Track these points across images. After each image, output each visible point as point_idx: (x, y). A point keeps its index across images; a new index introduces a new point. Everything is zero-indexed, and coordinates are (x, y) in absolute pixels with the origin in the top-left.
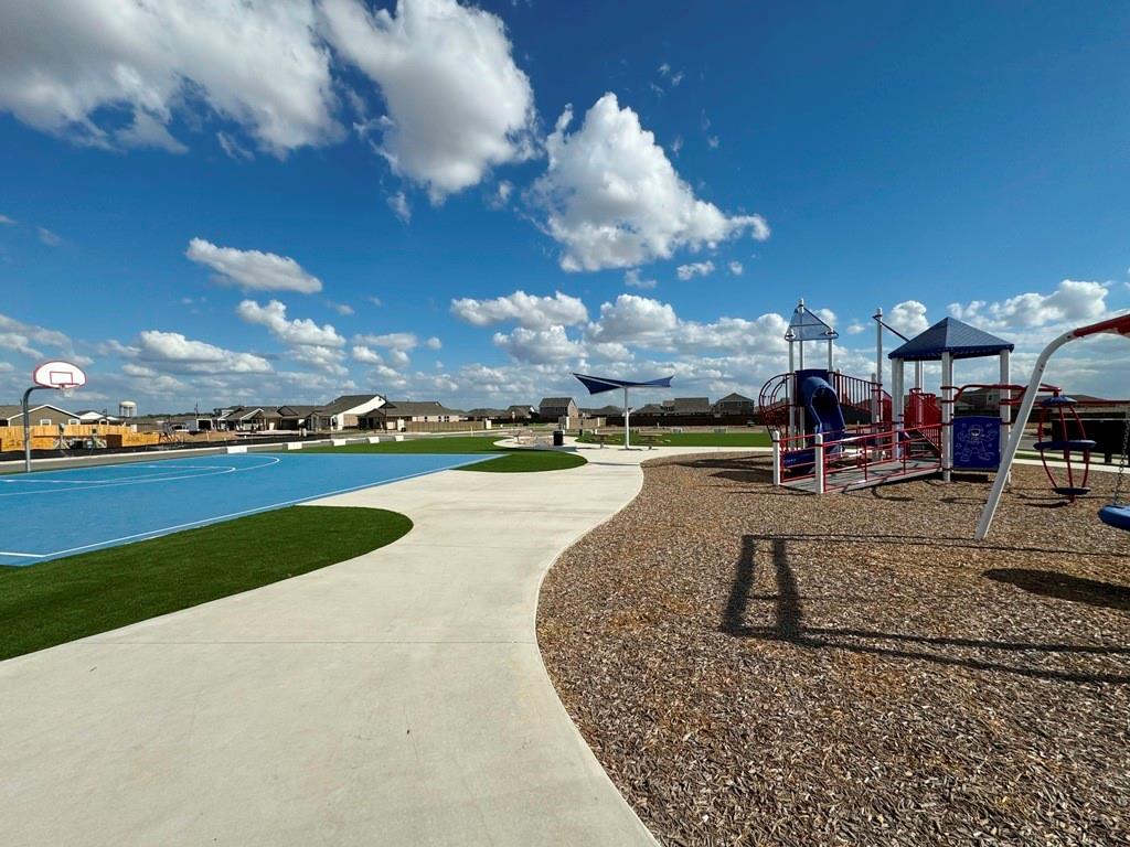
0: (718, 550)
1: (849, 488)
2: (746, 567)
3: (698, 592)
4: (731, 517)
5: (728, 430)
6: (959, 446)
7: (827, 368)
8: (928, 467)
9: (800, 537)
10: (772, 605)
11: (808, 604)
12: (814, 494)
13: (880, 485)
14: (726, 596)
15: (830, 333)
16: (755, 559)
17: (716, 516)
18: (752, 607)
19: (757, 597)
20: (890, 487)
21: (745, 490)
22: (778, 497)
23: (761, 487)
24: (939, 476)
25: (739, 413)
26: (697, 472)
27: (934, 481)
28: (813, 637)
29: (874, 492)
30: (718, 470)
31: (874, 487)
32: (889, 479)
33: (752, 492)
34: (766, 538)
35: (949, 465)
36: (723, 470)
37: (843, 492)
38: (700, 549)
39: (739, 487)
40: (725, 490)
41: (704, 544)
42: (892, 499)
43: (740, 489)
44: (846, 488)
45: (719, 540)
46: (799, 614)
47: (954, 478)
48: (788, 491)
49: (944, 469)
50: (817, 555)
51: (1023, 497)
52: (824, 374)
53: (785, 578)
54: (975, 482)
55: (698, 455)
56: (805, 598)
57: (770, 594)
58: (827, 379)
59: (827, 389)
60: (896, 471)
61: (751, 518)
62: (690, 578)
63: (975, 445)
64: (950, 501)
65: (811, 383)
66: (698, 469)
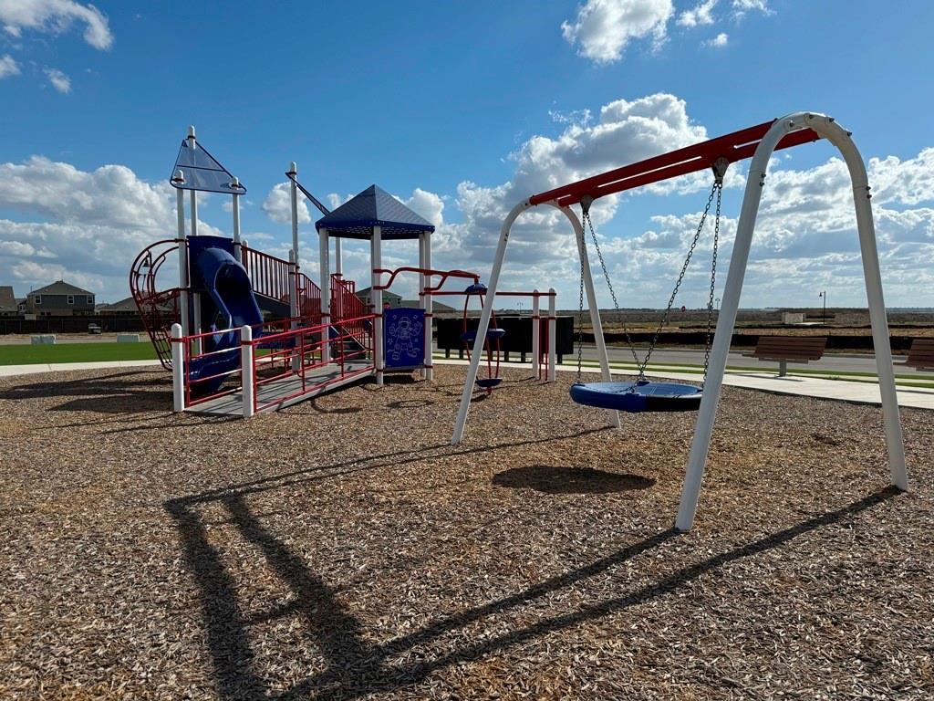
0: (131, 542)
1: (286, 403)
2: (202, 560)
3: (130, 650)
4: (124, 473)
5: (57, 339)
6: (390, 341)
7: (231, 235)
8: (362, 370)
9: (262, 485)
10: (295, 624)
11: (352, 598)
12: (240, 417)
13: (317, 396)
14: (197, 639)
15: (234, 185)
16: (211, 541)
17: (94, 478)
18: (261, 644)
19: (259, 618)
20: (329, 398)
21: (130, 426)
22: (189, 429)
23: (154, 418)
24: (372, 379)
25: (71, 314)
26: (22, 407)
27: (370, 386)
28: (400, 661)
29: (313, 405)
30: (64, 399)
31: (312, 399)
32: (329, 387)
33: (143, 428)
34: (208, 497)
35: (382, 365)
36: (75, 398)
37: (278, 411)
38: (92, 550)
39: (116, 422)
40: (90, 429)
41: (95, 537)
42: (339, 411)
43: (118, 426)
44: (281, 403)
45: (123, 522)
46: (352, 623)
47: (387, 381)
48: (200, 419)
49: (378, 371)
50: (303, 507)
51: (449, 394)
52: (228, 244)
53: (285, 563)
54: (405, 383)
55: (12, 379)
56: (340, 588)
57: (282, 601)
58: (232, 252)
59: (235, 266)
60: (333, 375)
61: (162, 469)
62: (97, 624)
63: (404, 341)
64: (395, 405)
65: (213, 257)
66: (23, 401)
